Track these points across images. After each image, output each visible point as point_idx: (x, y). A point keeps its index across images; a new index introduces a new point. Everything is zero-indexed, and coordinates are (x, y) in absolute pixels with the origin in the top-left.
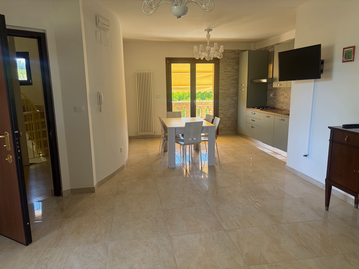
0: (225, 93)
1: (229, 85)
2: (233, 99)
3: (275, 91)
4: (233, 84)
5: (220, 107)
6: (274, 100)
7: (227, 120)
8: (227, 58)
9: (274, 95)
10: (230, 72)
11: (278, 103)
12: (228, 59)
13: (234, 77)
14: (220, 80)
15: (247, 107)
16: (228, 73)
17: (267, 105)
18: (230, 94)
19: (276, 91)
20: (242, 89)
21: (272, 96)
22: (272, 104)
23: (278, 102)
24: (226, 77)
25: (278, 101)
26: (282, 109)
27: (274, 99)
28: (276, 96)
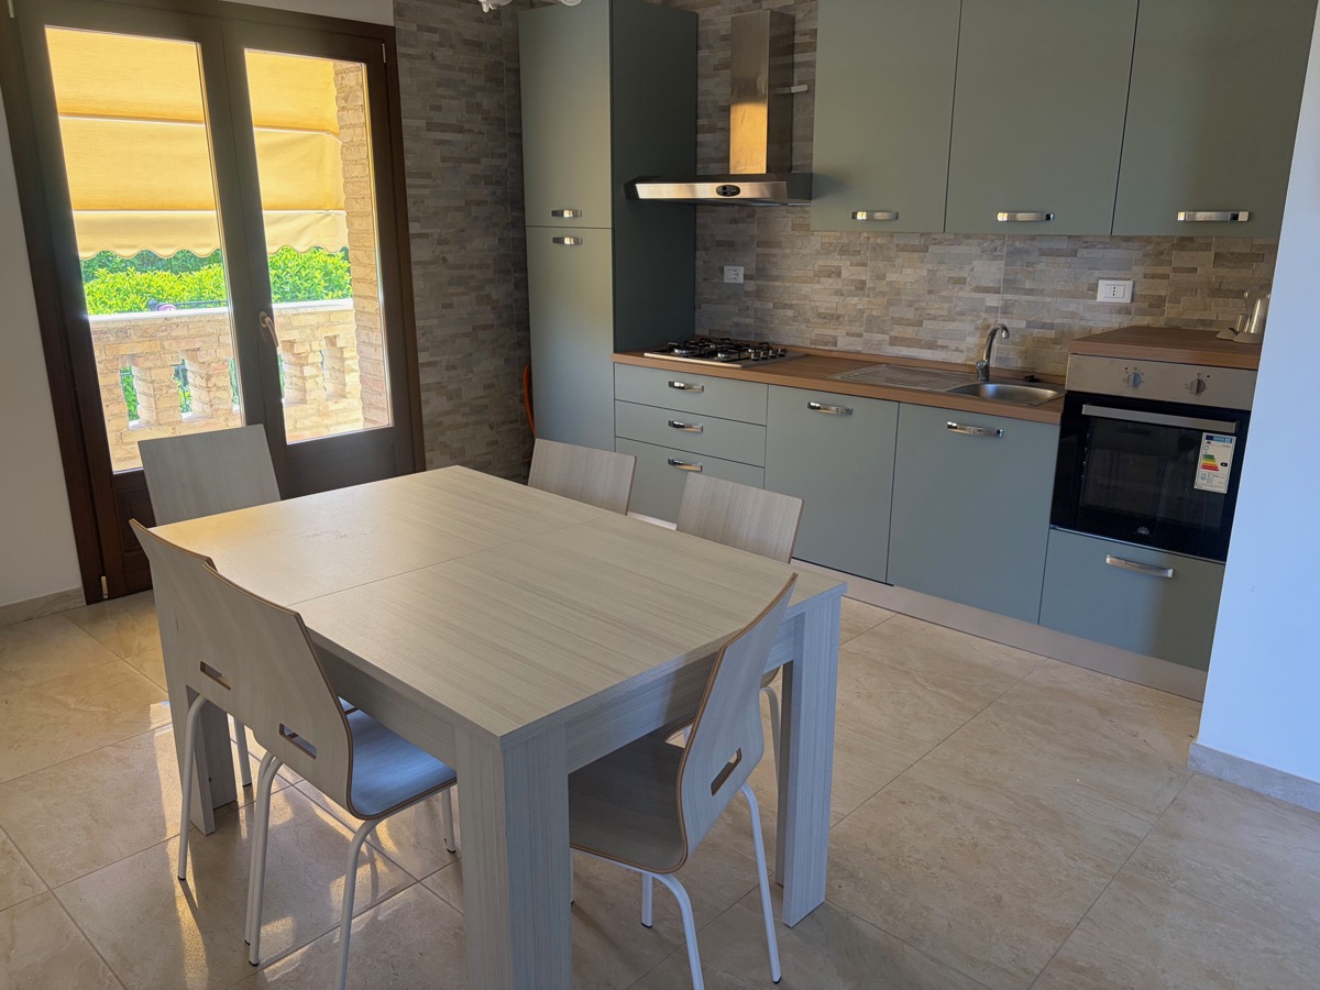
0: (444, 260)
1: (458, 209)
2: (488, 296)
3: (760, 250)
4: (479, 203)
5: (426, 349)
6: (758, 304)
7: (467, 424)
8: (436, 37)
9: (760, 273)
10: (460, 130)
11: (794, 319)
12: (440, 44)
13: (483, 160)
14: (409, 181)
15: (619, 348)
16: (447, 136)
17: (701, 331)
18: (471, 267)
19: (774, 251)
20: (559, 241)
21: (741, 280)
22: (737, 325)
23: (790, 313)
24: (444, 159)
25: (786, 306)
26: (834, 355)
27: (759, 294)
28: (776, 278)
